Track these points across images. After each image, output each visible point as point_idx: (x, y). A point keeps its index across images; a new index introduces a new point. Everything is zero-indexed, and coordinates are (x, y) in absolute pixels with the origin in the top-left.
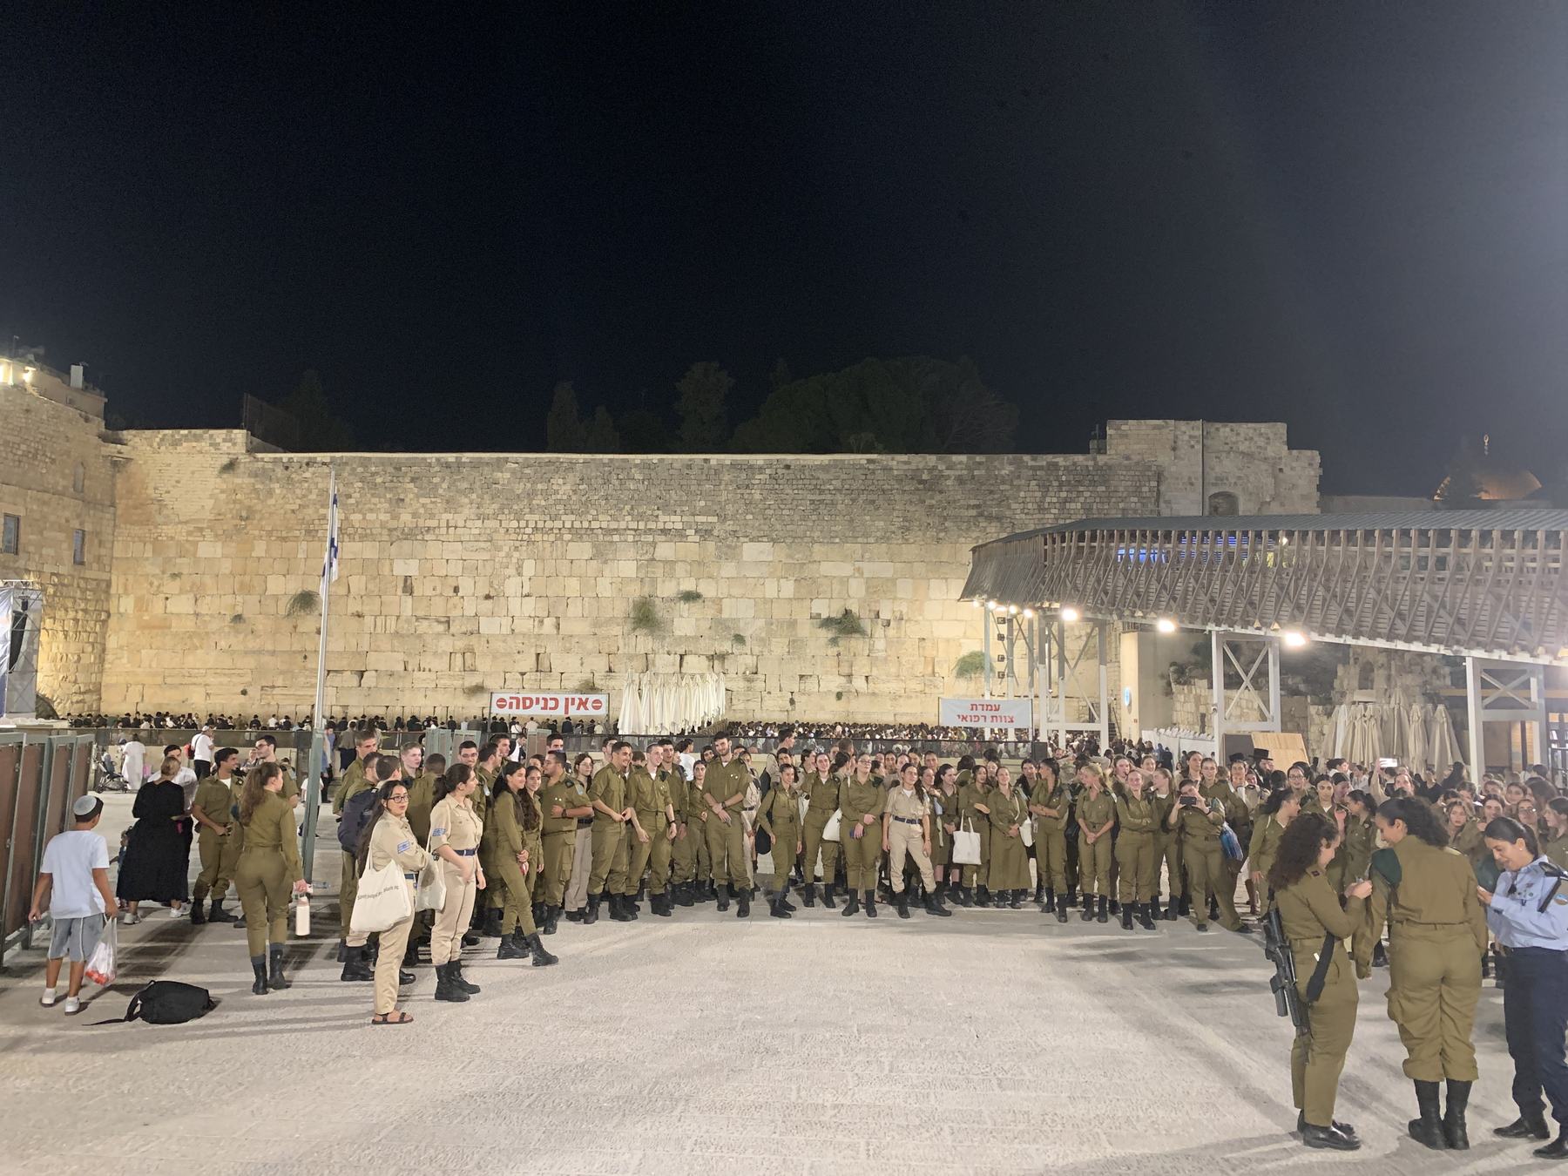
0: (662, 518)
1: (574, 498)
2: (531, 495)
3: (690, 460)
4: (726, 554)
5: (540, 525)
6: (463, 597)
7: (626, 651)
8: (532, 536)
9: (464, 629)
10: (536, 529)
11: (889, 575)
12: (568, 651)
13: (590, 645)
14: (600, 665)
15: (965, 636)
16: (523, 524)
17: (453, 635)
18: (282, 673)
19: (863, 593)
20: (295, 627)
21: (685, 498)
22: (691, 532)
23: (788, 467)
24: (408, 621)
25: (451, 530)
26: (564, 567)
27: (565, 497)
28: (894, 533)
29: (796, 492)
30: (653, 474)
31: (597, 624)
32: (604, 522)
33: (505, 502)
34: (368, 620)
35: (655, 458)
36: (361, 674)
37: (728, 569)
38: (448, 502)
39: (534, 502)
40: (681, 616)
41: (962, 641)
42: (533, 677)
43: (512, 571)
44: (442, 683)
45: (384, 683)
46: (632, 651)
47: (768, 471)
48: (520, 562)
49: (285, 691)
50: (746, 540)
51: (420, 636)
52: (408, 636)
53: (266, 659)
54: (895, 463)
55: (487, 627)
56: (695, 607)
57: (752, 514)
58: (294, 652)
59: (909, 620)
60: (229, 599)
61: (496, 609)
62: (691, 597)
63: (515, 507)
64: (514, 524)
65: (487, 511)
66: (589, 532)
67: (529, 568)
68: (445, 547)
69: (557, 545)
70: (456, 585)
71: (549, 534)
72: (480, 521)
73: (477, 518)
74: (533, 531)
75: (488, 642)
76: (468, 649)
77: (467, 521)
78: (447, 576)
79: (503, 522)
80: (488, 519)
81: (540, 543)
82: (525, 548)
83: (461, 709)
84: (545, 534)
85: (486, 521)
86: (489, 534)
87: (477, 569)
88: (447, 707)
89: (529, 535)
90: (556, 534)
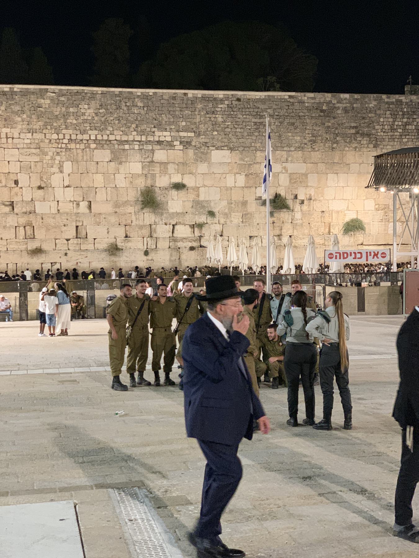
0: (157, 133)
1: (96, 118)
2: (65, 116)
3: (175, 93)
4: (201, 158)
5: (74, 137)
6: (21, 188)
7: (137, 223)
8: (68, 145)
9: (24, 210)
10: (70, 140)
11: (303, 171)
12: (98, 224)
13: (113, 219)
14: (120, 232)
15: (348, 209)
16: (61, 136)
17: (17, 214)
19: (287, 183)
21: (172, 120)
22: (177, 143)
23: (239, 100)
25: (10, 140)
26: (92, 167)
28: (306, 144)
29: (245, 116)
30: (150, 103)
31: (117, 205)
32: (118, 135)
33: (47, 120)
35: (151, 91)
37: (203, 168)
38: (6, 120)
39: (68, 121)
40: (173, 199)
41: (346, 212)
42: (75, 242)
43: (55, 169)
44: (11, 247)
46: (141, 223)
47: (226, 102)
48: (61, 163)
50: (213, 148)
54: (306, 98)
55: (40, 208)
56: (182, 193)
57: (217, 131)
59: (315, 200)
61: (46, 196)
62: (179, 186)
63: (55, 124)
64: (55, 136)
65: (34, 127)
66: (108, 143)
67: (68, 167)
68: (6, 152)
69: (86, 152)
70: (16, 179)
71: (80, 144)
72: (30, 134)
73: (28, 132)
74: (69, 141)
75: (42, 219)
76: (28, 223)
77: (21, 134)
78: (9, 173)
79: (47, 135)
80: (36, 132)
81: (75, 150)
82: (64, 153)
83: (26, 264)
84: (78, 143)
85: (34, 134)
86: (37, 143)
87: (31, 168)
88: (16, 264)
89: (66, 144)
90: (85, 144)
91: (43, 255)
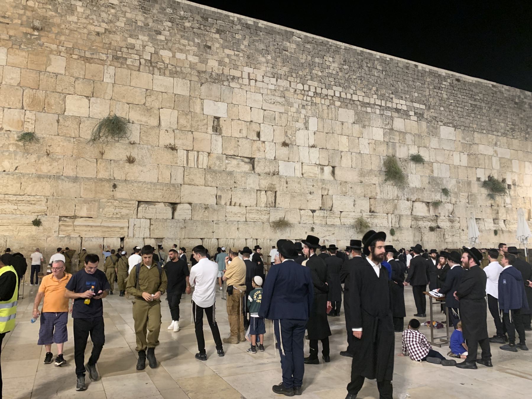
0: (395, 101)
1: (340, 74)
2: (311, 65)
3: (407, 63)
4: (432, 132)
5: (319, 91)
6: (264, 142)
7: (382, 196)
8: (314, 99)
9: (267, 170)
10: (315, 93)
11: (508, 157)
12: (345, 194)
13: (359, 190)
14: (365, 205)
16: (306, 88)
17: (259, 175)
18: (86, 201)
19: (498, 167)
20: (102, 154)
21: (406, 89)
22: (412, 113)
23: (458, 80)
24: (218, 158)
25: (253, 82)
26: (338, 128)
27: (334, 72)
28: (508, 131)
29: (463, 97)
30: (388, 68)
31: (362, 174)
32: (359, 97)
33: (293, 67)
34: (181, 154)
35: (388, 57)
36: (174, 206)
37: (434, 143)
38: (248, 57)
39: (313, 71)
40: (412, 173)
42: (322, 215)
43: (300, 125)
44: (250, 216)
45: (199, 215)
46: (386, 198)
47: (449, 81)
48: (307, 118)
49: (90, 222)
50: (441, 124)
51: (230, 173)
52: (220, 172)
53: (66, 186)
54: (504, 90)
55: (284, 169)
56: (419, 167)
57: (443, 107)
58: (101, 180)
59: (518, 186)
60: (16, 114)
61: (291, 155)
62: (417, 159)
63: (300, 73)
64: (300, 86)
65: (279, 72)
66: (351, 102)
67: (313, 122)
68: (248, 96)
69: (331, 108)
70: (258, 130)
71: (325, 99)
72: (275, 79)
73: (272, 76)
74: (314, 95)
75: (287, 183)
76: (271, 188)
77: (265, 77)
78: (251, 121)
79: (292, 83)
80: (281, 79)
81: (320, 105)
82: (309, 107)
83: (269, 240)
84: (323, 98)
85: (279, 80)
86: (282, 91)
87: (275, 119)
88: (256, 239)
89: (312, 97)
90: (330, 100)
91: (288, 229)
